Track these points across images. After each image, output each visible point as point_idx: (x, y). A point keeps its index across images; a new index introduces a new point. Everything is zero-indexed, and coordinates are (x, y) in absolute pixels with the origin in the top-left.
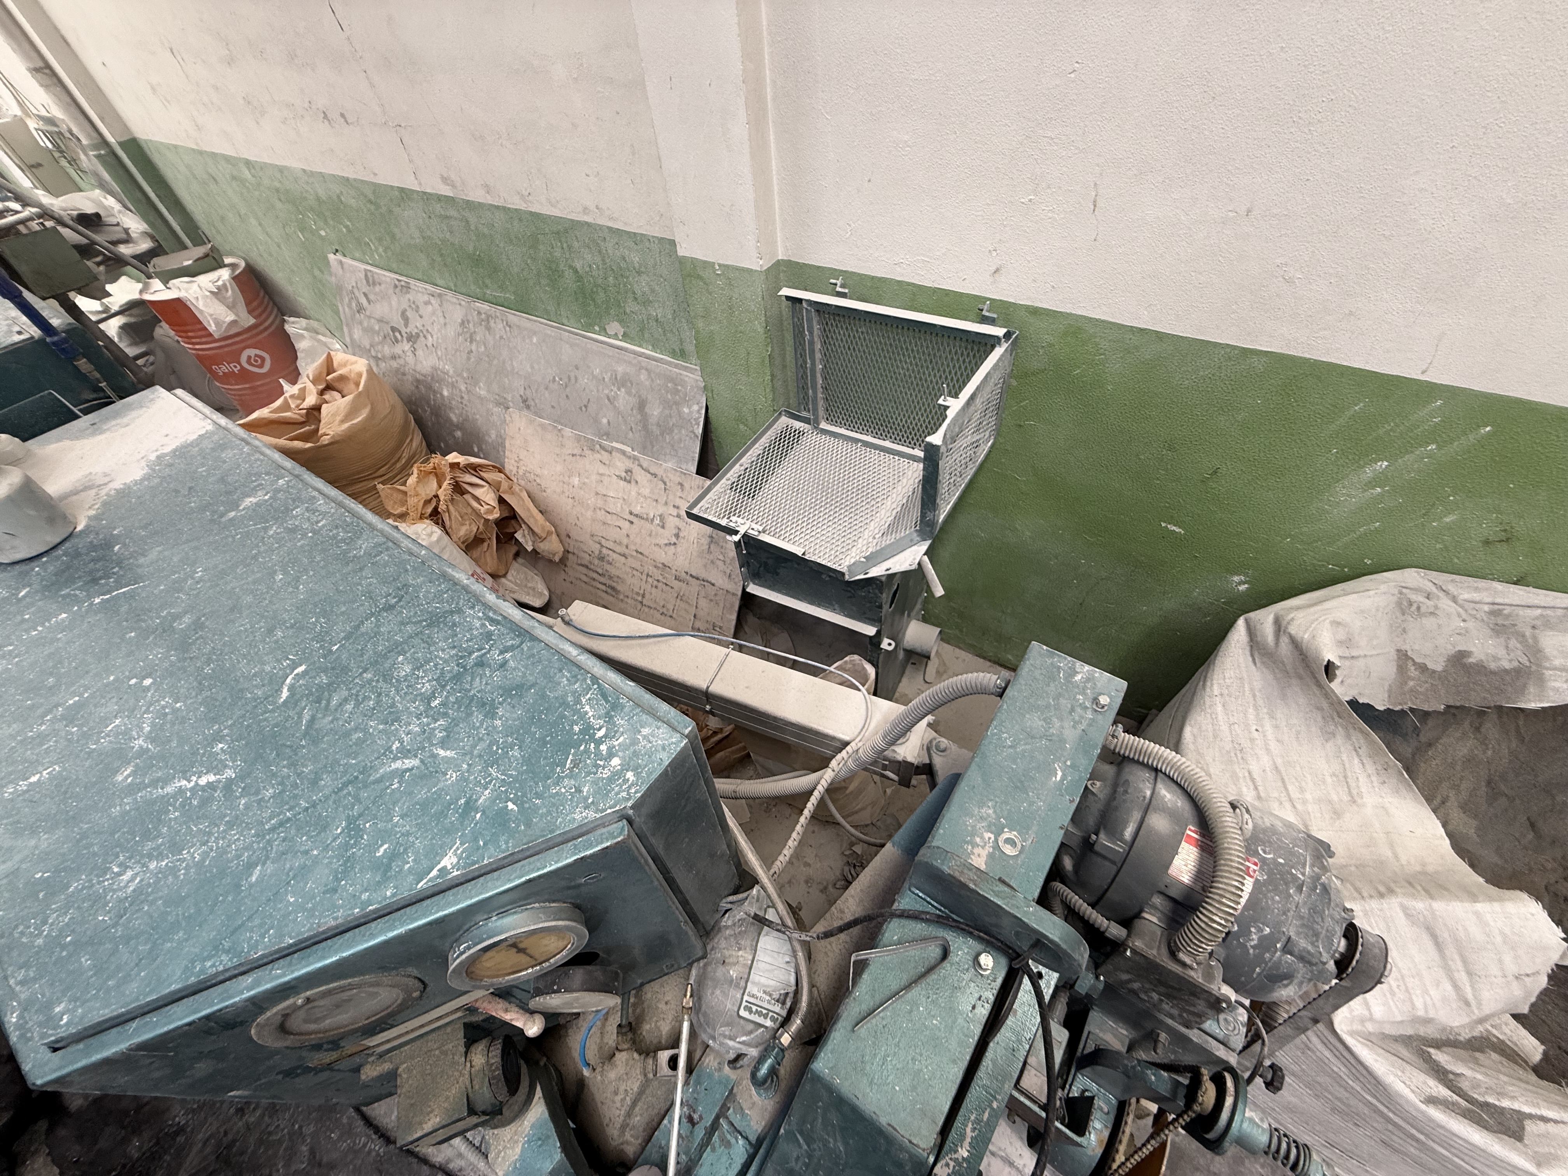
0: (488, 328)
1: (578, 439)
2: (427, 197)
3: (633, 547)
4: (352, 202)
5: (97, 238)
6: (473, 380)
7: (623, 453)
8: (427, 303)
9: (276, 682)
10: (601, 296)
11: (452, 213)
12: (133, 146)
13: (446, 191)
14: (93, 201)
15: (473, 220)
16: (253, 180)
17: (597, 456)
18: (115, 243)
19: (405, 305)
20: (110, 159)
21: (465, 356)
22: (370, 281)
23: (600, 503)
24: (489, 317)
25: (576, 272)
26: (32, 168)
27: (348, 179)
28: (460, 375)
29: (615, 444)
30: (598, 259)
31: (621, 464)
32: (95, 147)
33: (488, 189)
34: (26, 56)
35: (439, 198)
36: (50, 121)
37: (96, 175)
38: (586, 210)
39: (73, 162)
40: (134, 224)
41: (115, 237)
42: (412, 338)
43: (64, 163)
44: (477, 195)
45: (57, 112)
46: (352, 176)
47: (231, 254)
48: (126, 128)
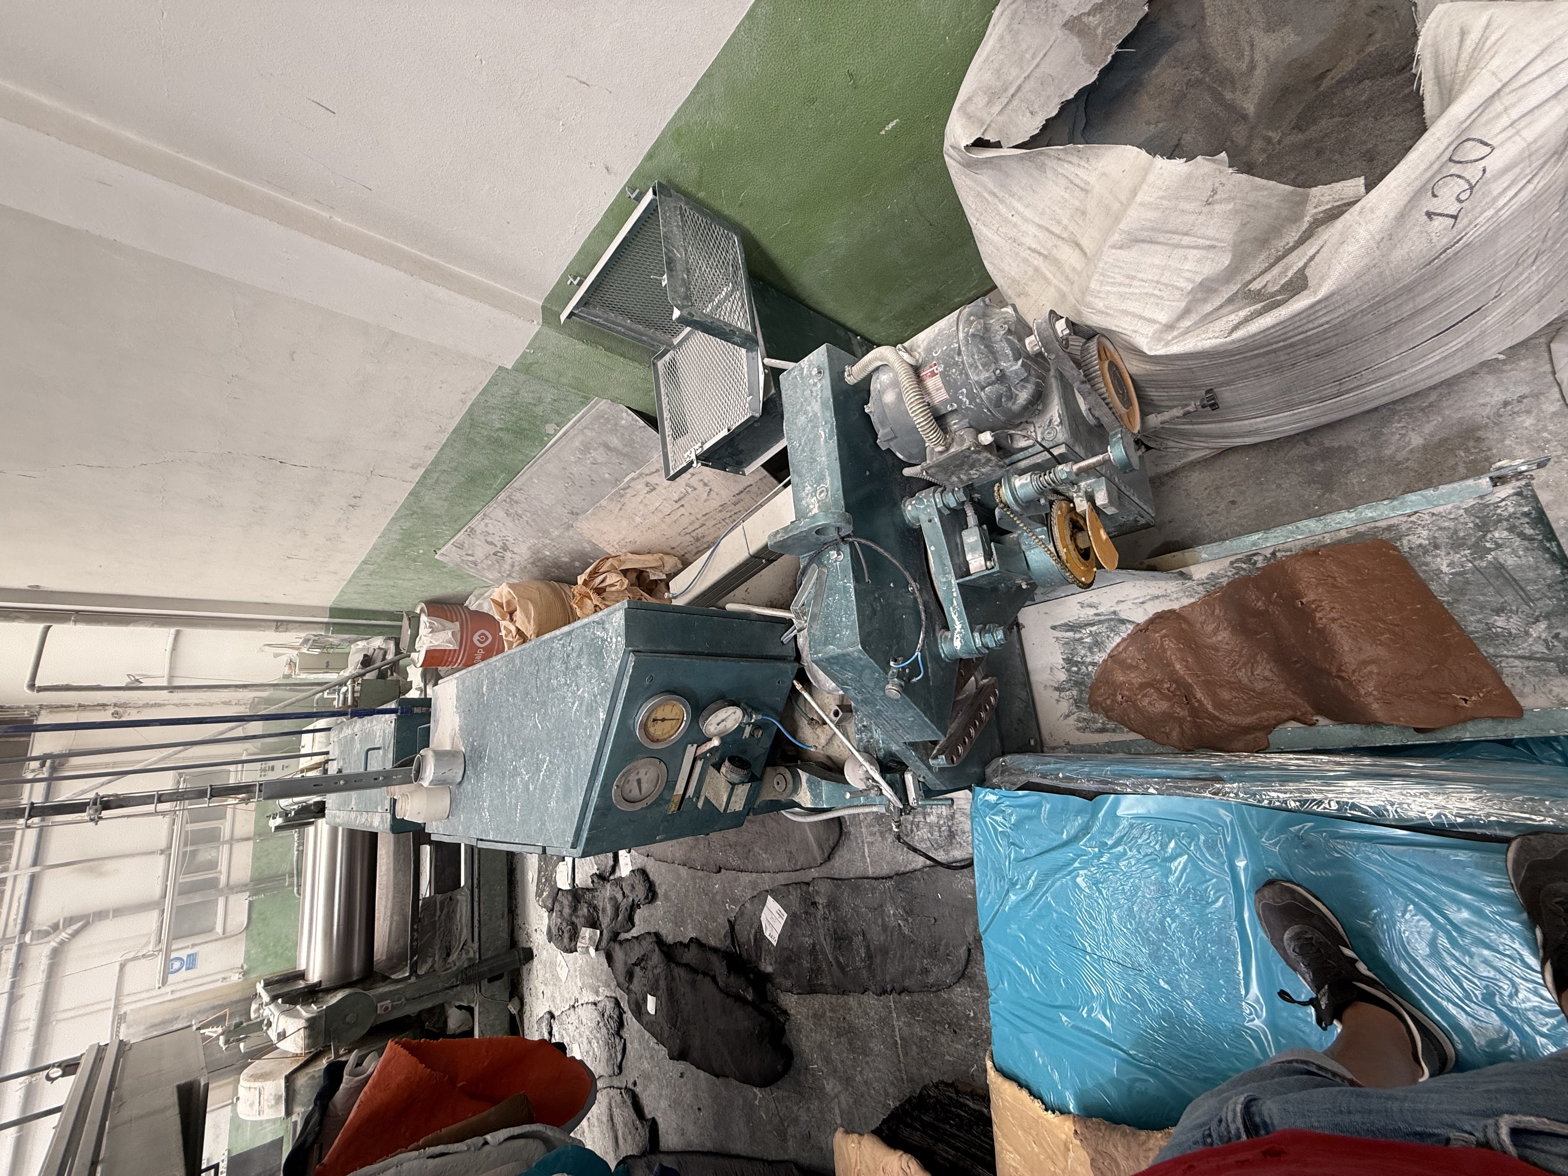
0: (517, 502)
1: (611, 499)
2: (421, 483)
3: (699, 516)
4: (408, 524)
5: (377, 664)
6: (546, 533)
7: (633, 479)
8: (486, 525)
9: (535, 726)
10: (525, 425)
11: (435, 476)
12: (334, 612)
13: (421, 471)
14: (356, 652)
15: (444, 467)
16: (375, 566)
17: (628, 495)
18: (384, 659)
19: (483, 539)
20: (337, 628)
21: (528, 527)
22: (460, 546)
23: (661, 516)
24: (509, 497)
25: (502, 429)
26: (328, 668)
27: (393, 519)
28: (539, 538)
29: (626, 480)
30: (498, 411)
31: (640, 486)
32: (327, 630)
33: (428, 448)
34: (269, 628)
35: (424, 477)
36: (306, 641)
37: (343, 640)
38: (463, 401)
39: (332, 646)
40: (378, 642)
41: (380, 657)
42: (505, 548)
43: (331, 651)
44: (430, 456)
45: (303, 635)
46: (392, 515)
47: (415, 606)
48: (323, 608)
